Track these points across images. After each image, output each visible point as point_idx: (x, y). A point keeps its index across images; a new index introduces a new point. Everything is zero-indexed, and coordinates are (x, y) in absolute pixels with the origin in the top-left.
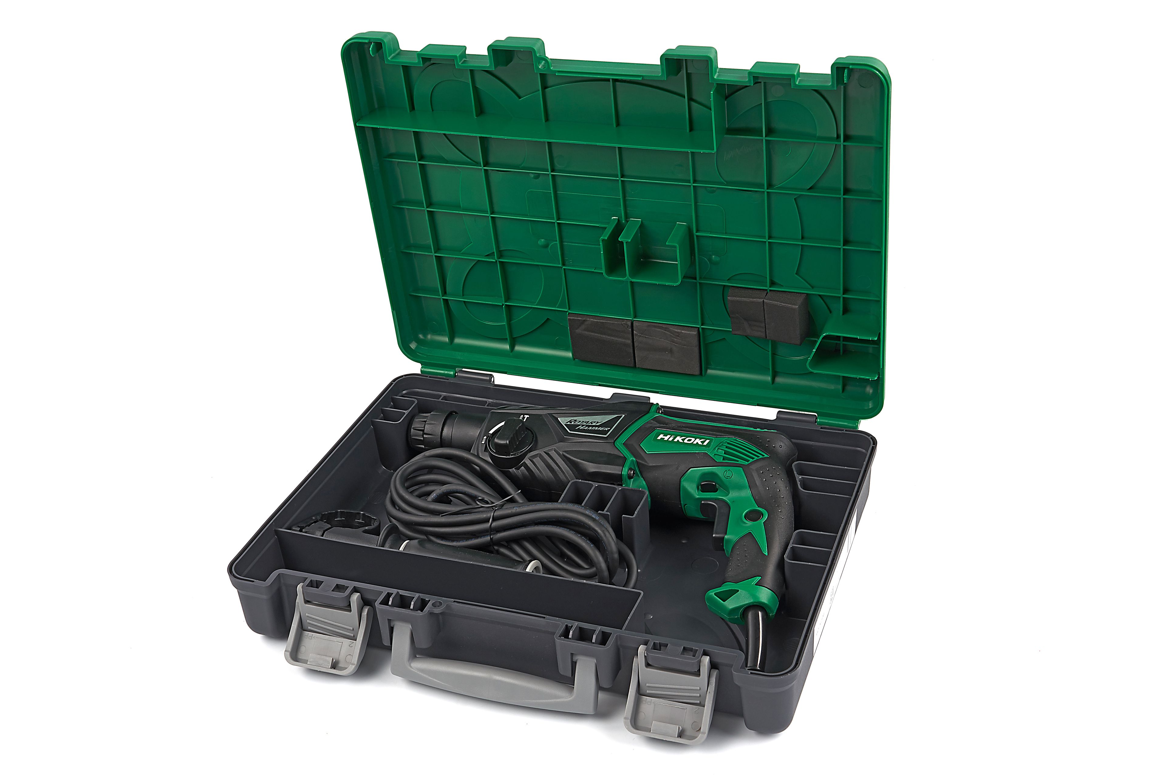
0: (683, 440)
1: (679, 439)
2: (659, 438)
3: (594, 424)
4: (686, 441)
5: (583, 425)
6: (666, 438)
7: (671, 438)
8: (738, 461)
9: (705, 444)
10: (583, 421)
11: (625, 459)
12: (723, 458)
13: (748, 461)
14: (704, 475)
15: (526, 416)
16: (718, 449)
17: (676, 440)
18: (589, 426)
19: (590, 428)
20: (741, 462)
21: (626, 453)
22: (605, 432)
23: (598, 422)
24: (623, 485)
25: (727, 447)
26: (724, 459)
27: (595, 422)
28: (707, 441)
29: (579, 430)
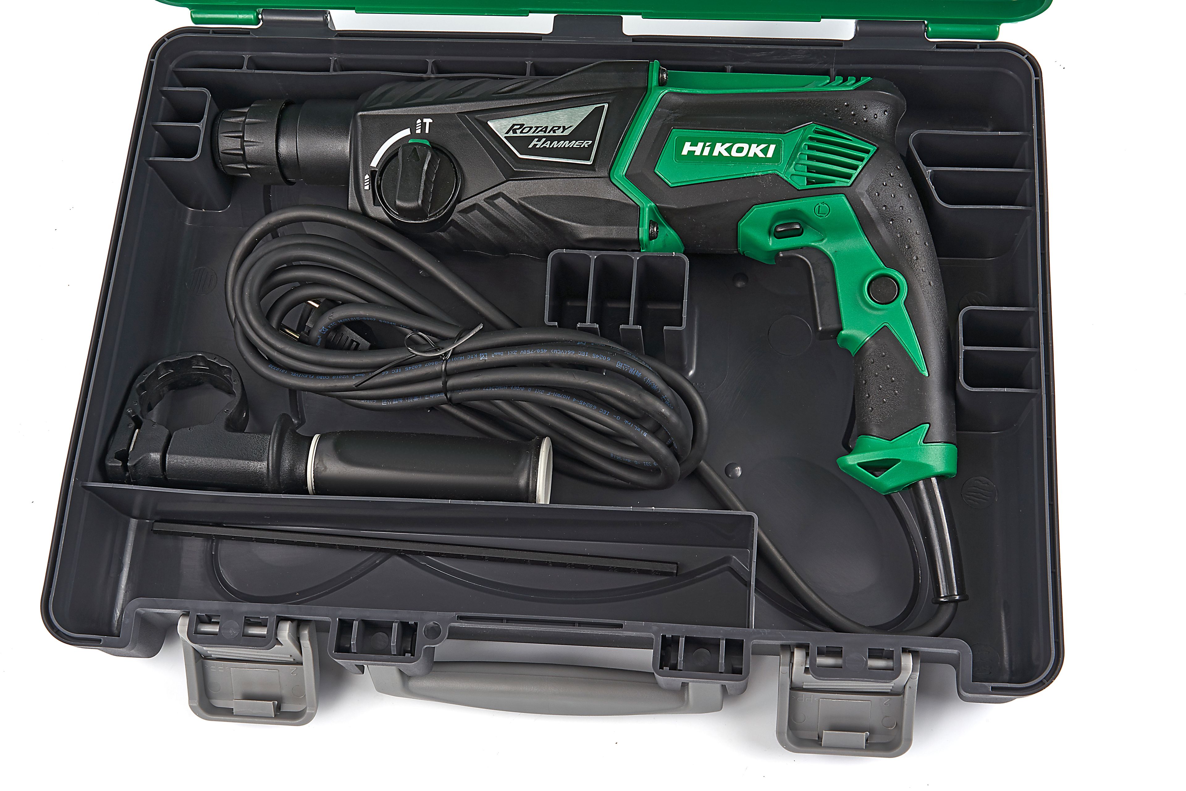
0: (729, 150)
1: (720, 149)
2: (685, 152)
3: (559, 133)
4: (734, 153)
5: (540, 138)
6: (698, 150)
7: (706, 148)
8: (833, 182)
9: (770, 154)
10: (537, 127)
11: (637, 209)
12: (807, 179)
13: (849, 177)
14: (779, 216)
15: (428, 121)
16: (796, 164)
17: (716, 153)
18: (551, 139)
19: (555, 144)
20: (840, 182)
21: (637, 197)
22: (584, 154)
23: (564, 129)
24: (642, 251)
25: (810, 158)
26: (809, 183)
27: (559, 127)
28: (772, 147)
29: (535, 151)
